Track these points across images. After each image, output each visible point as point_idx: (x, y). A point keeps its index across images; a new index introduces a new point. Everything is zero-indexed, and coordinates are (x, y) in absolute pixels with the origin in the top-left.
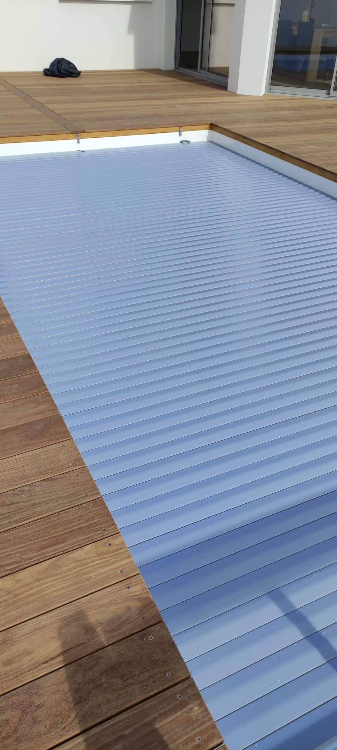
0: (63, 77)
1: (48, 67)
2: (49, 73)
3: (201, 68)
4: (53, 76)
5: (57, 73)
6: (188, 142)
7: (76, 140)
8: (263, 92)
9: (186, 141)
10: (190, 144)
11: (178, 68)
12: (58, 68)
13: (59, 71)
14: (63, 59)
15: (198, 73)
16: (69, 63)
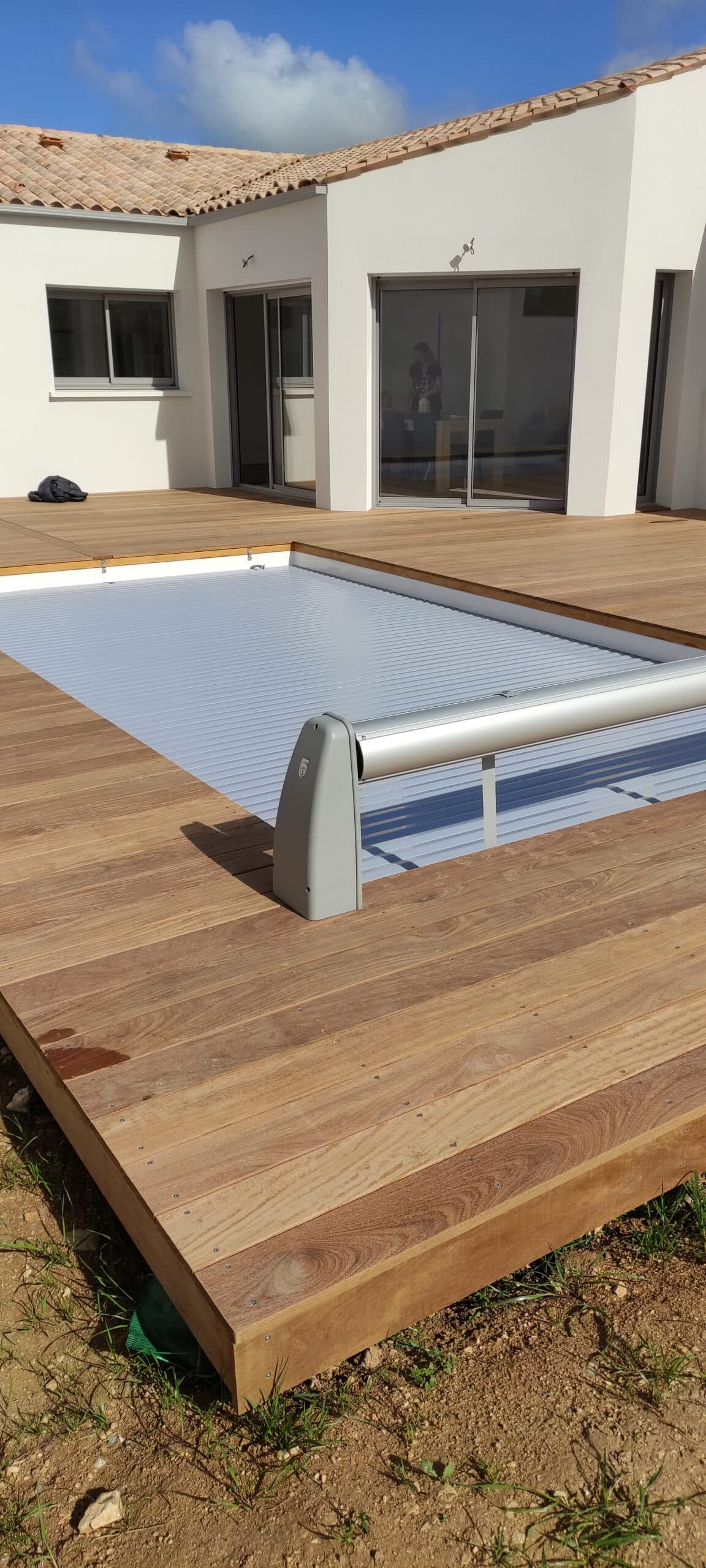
0: (60, 502)
1: (35, 489)
2: (38, 497)
3: (274, 482)
4: (43, 501)
5: (51, 496)
6: (263, 567)
7: (101, 569)
8: (369, 506)
9: (259, 566)
10: (265, 570)
11: (238, 486)
12: (51, 489)
13: (54, 493)
14: (58, 477)
15: (270, 489)
16: (69, 483)
